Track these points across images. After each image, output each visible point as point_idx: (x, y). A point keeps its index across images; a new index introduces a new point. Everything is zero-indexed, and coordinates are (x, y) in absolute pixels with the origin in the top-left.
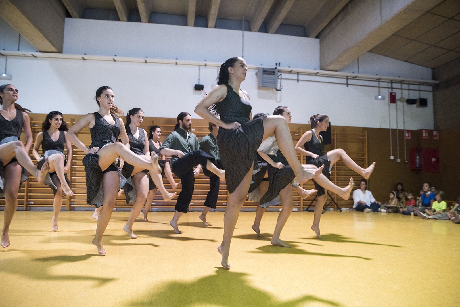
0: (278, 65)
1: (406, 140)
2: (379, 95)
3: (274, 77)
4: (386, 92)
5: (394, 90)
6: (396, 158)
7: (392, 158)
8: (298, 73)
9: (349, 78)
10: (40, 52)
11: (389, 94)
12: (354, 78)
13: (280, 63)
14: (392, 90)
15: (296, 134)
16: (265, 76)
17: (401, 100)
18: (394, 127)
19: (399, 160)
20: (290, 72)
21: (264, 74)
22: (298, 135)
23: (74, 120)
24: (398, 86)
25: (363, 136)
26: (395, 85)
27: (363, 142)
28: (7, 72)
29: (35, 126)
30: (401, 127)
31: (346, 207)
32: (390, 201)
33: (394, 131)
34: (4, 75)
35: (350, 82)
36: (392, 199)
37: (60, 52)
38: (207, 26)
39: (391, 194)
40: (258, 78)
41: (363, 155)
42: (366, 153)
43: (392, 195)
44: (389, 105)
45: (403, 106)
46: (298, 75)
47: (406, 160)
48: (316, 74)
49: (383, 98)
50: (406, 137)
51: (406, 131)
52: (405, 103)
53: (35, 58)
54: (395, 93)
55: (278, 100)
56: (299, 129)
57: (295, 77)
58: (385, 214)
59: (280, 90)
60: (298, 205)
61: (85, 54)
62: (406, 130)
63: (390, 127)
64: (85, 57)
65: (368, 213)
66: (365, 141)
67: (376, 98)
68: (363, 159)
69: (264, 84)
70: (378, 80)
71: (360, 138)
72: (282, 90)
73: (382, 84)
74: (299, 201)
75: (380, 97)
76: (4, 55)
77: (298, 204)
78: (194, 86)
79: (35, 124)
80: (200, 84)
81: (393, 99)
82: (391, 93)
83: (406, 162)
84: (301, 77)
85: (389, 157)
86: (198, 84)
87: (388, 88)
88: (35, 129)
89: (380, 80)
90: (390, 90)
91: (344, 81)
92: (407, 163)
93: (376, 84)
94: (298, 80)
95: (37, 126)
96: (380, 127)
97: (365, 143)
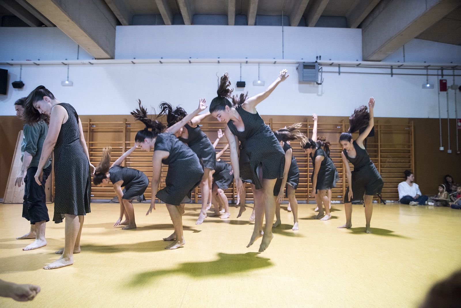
0: (319, 58)
1: (458, 129)
2: (427, 84)
3: (315, 71)
4: (435, 80)
5: (445, 78)
6: (446, 149)
7: (442, 149)
8: (339, 66)
9: (393, 67)
10: (95, 59)
11: (439, 81)
12: (399, 67)
13: (320, 57)
14: (442, 77)
15: (338, 127)
16: (305, 70)
17: (452, 87)
18: (444, 116)
19: (450, 151)
20: (331, 65)
21: (304, 68)
22: (339, 128)
23: (126, 119)
24: (450, 72)
25: (409, 127)
26: (445, 72)
27: (409, 133)
28: (69, 80)
29: (93, 126)
30: (453, 116)
31: (391, 200)
32: (439, 194)
33: (444, 121)
34: (67, 82)
35: (395, 71)
36: (442, 193)
37: (112, 58)
38: (247, 24)
39: (440, 187)
40: (298, 72)
41: (409, 146)
42: (412, 145)
43: (441, 188)
44: (439, 94)
45: (455, 94)
46: (339, 67)
47: (458, 151)
48: (358, 66)
49: (432, 86)
50: (458, 126)
51: (459, 120)
52: (458, 91)
53: (92, 65)
54: (446, 80)
55: (320, 93)
56: (341, 122)
57: (336, 69)
58: (433, 207)
59: (321, 84)
60: (341, 198)
61: (135, 58)
62: (458, 119)
63: (439, 115)
64: (134, 61)
65: (414, 206)
66: (412, 132)
67: (424, 87)
68: (409, 150)
69: (304, 78)
70: (426, 68)
71: (406, 129)
72: (322, 83)
73: (430, 72)
74: (342, 194)
75: (428, 85)
76: (66, 64)
77: (340, 197)
78: (236, 83)
79: (93, 124)
80: (242, 81)
81: (443, 86)
82: (441, 81)
84: (342, 69)
85: (439, 148)
86: (240, 81)
87: (438, 75)
88: (93, 129)
89: (428, 68)
90: (440, 78)
91: (389, 71)
92: (459, 153)
93: (424, 72)
94: (339, 73)
95: (95, 126)
96: (429, 117)
97: (411, 134)
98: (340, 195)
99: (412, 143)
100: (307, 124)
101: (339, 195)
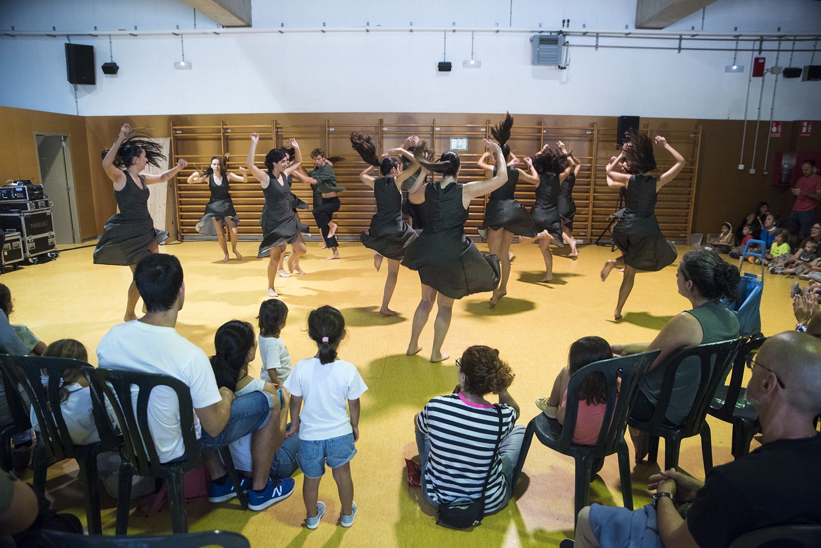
0: (566, 24)
1: (771, 138)
2: (734, 65)
3: (557, 47)
4: (747, 60)
5: (763, 54)
6: (747, 168)
7: (741, 167)
8: (597, 35)
9: (683, 37)
10: (223, 26)
11: (753, 61)
12: (693, 37)
13: (568, 21)
14: (760, 54)
15: (587, 133)
16: (542, 46)
17: (772, 71)
18: (753, 117)
19: (752, 171)
20: (585, 34)
21: (540, 43)
22: (590, 134)
23: (276, 121)
24: (774, 45)
25: (696, 133)
26: (766, 45)
27: (695, 143)
28: (185, 60)
29: (228, 131)
30: (765, 117)
33: (752, 124)
34: (183, 64)
35: (685, 44)
36: (725, 234)
37: (249, 26)
39: (724, 227)
40: (533, 46)
42: (696, 161)
43: (725, 229)
44: (750, 81)
45: (776, 81)
46: (597, 37)
47: (765, 171)
48: (627, 35)
49: (741, 69)
50: (772, 132)
51: (774, 124)
52: (781, 76)
53: (217, 36)
54: (764, 59)
55: (564, 80)
56: (592, 125)
57: (592, 41)
59: (565, 68)
60: (585, 236)
61: (282, 25)
62: (773, 122)
63: (745, 118)
64: (282, 29)
66: (698, 142)
67: (728, 69)
68: (692, 169)
69: (540, 59)
70: (737, 38)
71: (691, 136)
72: (567, 67)
73: (742, 45)
74: (586, 230)
75: (735, 67)
76: (178, 35)
77: (584, 234)
78: (437, 65)
80: (446, 61)
81: (759, 69)
82: (757, 59)
83: (766, 173)
84: (602, 41)
85: (737, 166)
86: (443, 61)
87: (753, 50)
88: (229, 135)
89: (740, 38)
90: (756, 54)
91: (675, 44)
92: (765, 175)
93: (732, 45)
94: (597, 47)
95: (231, 131)
96: (729, 118)
97: (697, 145)
98: (583, 232)
99: (697, 159)
100: (541, 128)
101: (581, 232)
